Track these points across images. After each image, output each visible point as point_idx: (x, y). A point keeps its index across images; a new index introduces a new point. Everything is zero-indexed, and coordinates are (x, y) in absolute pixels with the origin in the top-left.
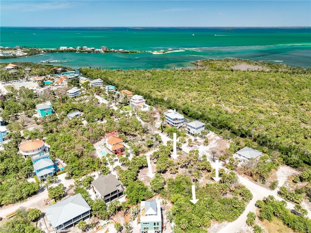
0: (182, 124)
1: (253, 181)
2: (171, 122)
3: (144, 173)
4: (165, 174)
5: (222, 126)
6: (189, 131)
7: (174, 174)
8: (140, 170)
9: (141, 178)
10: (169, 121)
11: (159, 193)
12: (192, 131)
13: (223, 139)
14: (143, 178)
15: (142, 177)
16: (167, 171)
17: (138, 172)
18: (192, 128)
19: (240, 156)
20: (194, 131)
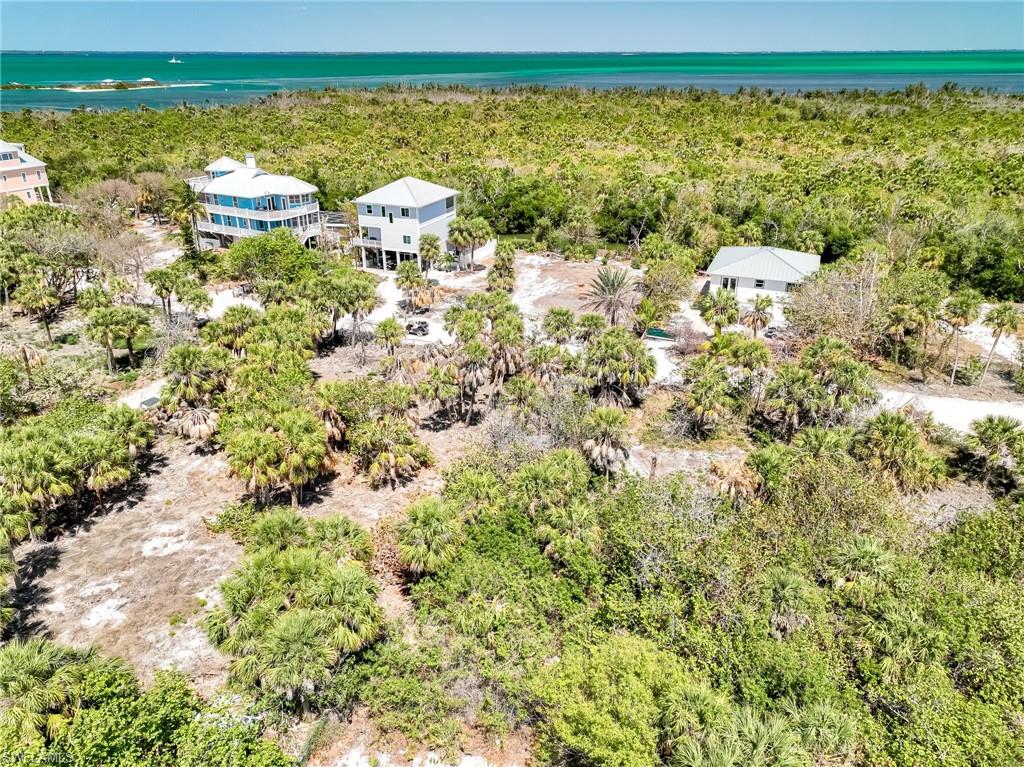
0: (313, 230)
1: (900, 385)
2: (243, 223)
3: (111, 553)
4: (327, 500)
5: (521, 214)
6: (374, 245)
7: (404, 479)
8: (65, 542)
9: (82, 612)
10: (230, 221)
11: (346, 711)
12: (393, 236)
13: (567, 259)
14: (114, 602)
15: (96, 599)
16: (333, 475)
17: (45, 562)
18: (391, 221)
19: (733, 286)
20: (405, 237)
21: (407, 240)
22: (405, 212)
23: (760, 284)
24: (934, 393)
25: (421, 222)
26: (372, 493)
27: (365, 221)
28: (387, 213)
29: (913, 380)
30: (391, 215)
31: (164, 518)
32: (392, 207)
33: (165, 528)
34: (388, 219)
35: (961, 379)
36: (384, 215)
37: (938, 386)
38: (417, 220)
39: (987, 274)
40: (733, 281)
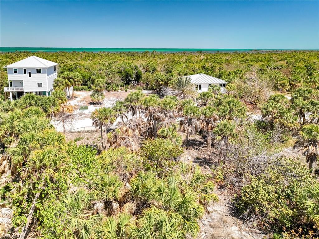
6: (18, 90)
13: (108, 91)
18: (30, 76)
20: (38, 83)
21: (40, 85)
22: (39, 71)
25: (48, 75)
27: (12, 77)
28: (27, 72)
30: (30, 73)
32: (28, 69)
34: (28, 75)
36: (25, 73)
38: (46, 74)
40: (200, 86)
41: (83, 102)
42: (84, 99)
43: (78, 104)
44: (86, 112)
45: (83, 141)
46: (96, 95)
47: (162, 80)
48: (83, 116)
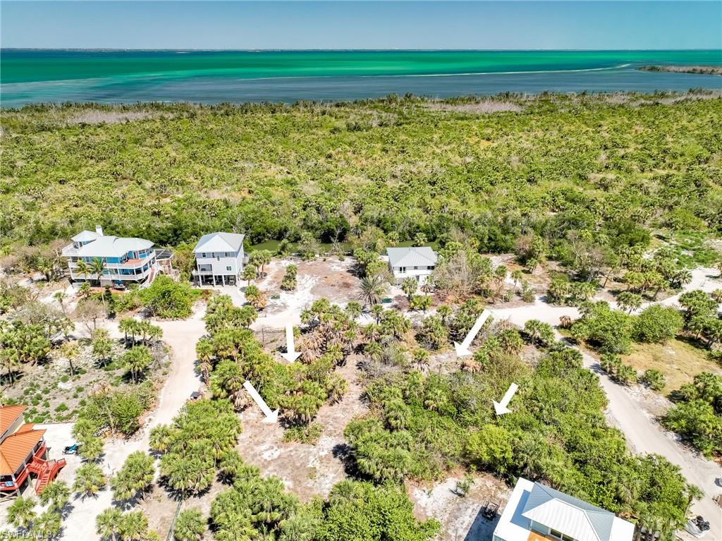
2: (114, 271)
6: (208, 273)
12: (219, 269)
13: (303, 261)
18: (219, 260)
19: (404, 270)
20: (227, 267)
21: (229, 268)
22: (227, 254)
23: (416, 268)
24: (499, 308)
26: (332, 407)
27: (201, 261)
28: (216, 256)
29: (490, 303)
30: (218, 257)
31: (258, 444)
32: (216, 253)
33: (263, 447)
35: (506, 300)
37: (498, 304)
38: (234, 258)
39: (493, 244)
40: (404, 268)
41: (275, 284)
42: (275, 278)
43: (269, 288)
44: (278, 302)
45: (277, 342)
46: (288, 282)
47: (362, 260)
48: (276, 308)
